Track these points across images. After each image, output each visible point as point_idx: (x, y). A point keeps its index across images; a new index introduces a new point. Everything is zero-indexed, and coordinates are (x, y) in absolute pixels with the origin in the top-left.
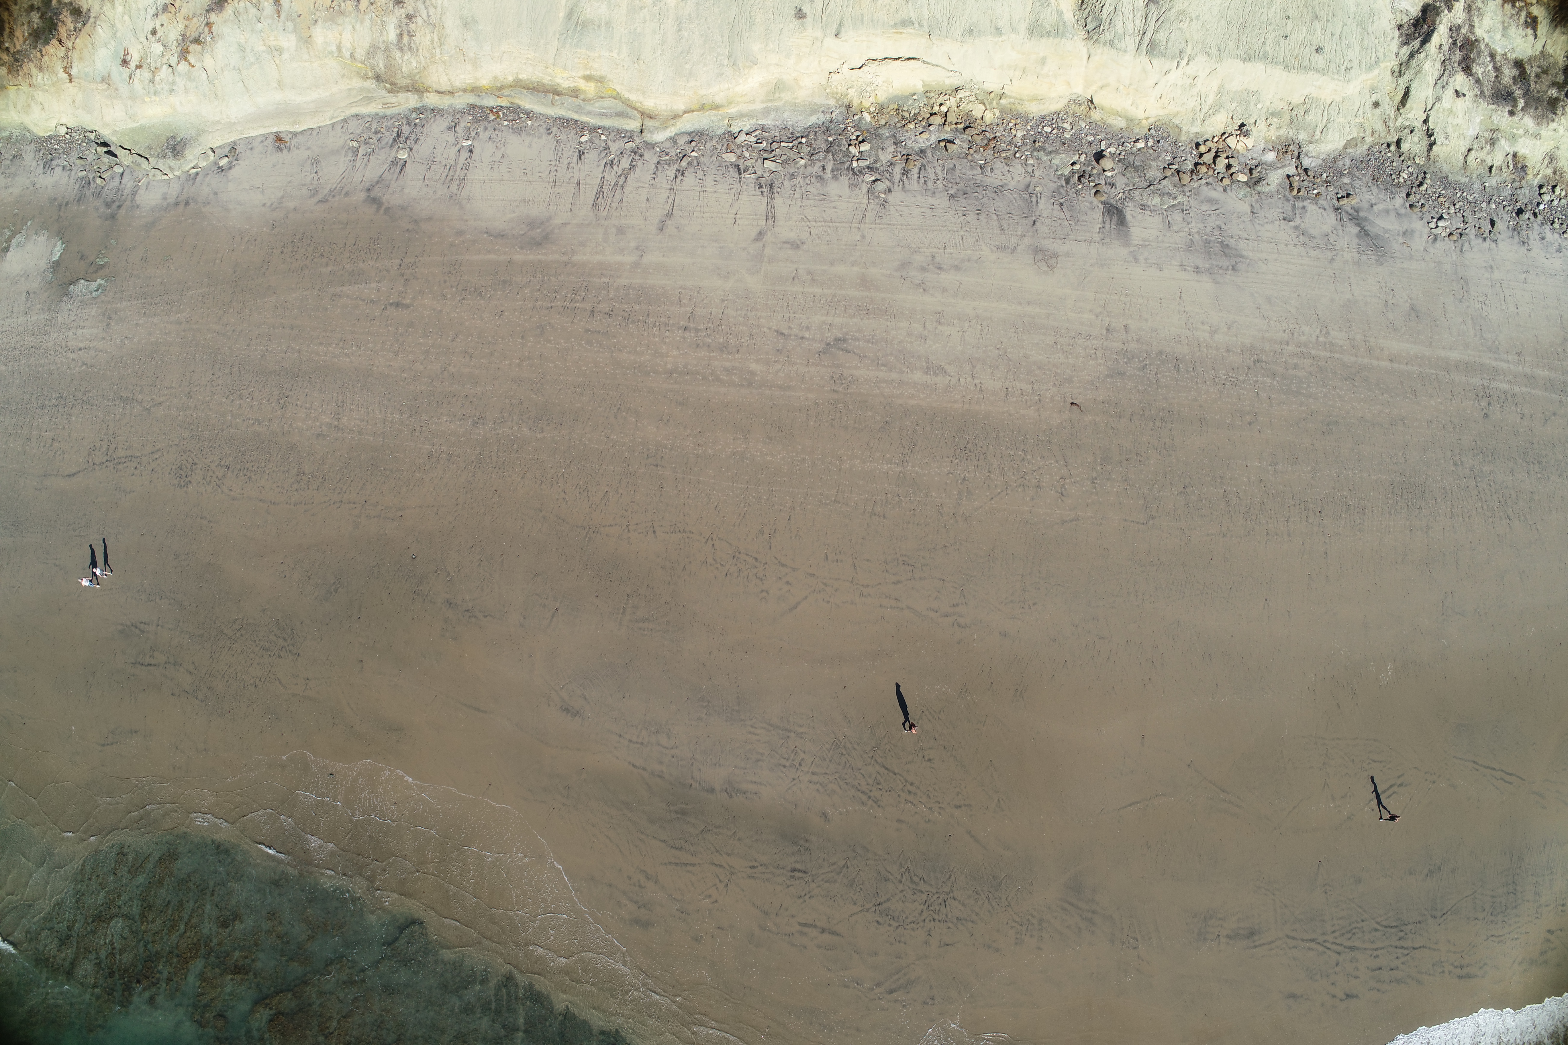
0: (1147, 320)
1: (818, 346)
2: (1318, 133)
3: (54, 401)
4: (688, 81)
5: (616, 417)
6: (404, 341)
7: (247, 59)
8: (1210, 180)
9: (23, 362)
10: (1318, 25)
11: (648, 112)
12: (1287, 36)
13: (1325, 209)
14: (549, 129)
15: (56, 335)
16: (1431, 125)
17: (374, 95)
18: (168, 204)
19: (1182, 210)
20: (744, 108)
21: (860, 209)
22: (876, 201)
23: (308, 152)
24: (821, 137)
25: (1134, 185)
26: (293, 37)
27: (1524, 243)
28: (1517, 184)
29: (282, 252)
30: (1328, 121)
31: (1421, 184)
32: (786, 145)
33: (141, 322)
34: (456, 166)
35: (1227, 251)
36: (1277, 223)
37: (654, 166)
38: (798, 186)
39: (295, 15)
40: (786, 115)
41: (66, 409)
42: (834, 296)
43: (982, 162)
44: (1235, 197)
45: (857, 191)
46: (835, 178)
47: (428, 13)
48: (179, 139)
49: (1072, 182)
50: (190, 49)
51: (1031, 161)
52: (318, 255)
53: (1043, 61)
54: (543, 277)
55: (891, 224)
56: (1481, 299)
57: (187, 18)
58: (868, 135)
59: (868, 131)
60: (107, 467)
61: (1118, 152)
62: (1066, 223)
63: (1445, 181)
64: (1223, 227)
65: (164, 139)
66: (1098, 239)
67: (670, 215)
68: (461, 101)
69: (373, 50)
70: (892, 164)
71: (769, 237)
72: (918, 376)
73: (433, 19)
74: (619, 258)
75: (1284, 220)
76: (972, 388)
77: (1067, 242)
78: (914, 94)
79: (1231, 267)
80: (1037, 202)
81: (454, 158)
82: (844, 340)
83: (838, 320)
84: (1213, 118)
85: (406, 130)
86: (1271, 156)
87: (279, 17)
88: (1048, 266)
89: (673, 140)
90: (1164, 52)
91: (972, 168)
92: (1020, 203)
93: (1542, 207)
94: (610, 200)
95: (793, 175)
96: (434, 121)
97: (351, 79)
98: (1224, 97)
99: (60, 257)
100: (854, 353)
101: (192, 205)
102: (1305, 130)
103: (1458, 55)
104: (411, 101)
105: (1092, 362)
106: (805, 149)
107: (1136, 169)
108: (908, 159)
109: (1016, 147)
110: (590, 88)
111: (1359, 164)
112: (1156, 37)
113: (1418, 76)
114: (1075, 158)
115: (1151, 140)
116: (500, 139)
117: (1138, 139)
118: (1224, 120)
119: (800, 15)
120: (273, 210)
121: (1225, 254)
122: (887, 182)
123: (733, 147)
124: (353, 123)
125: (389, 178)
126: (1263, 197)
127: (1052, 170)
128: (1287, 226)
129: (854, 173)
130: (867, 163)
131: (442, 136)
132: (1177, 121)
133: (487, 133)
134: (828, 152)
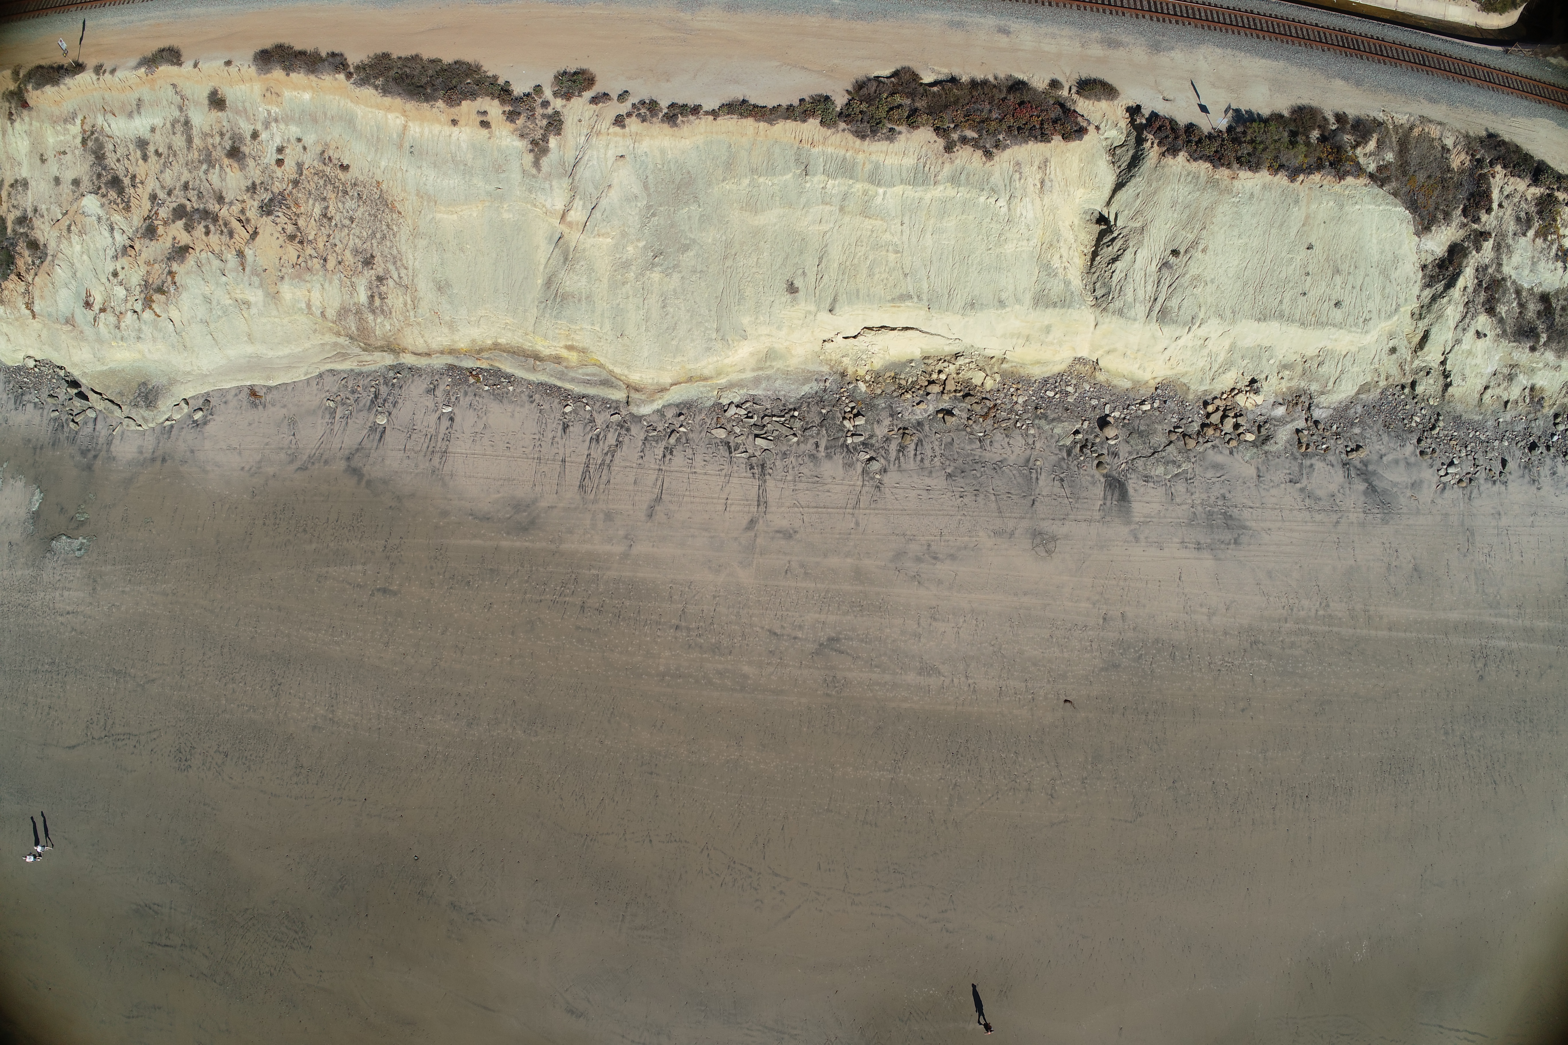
0: (1144, 606)
1: (811, 647)
2: (1331, 384)
3: (47, 666)
4: (674, 357)
5: (609, 721)
6: (394, 631)
7: (214, 312)
8: (1217, 442)
9: (12, 620)
10: (1338, 279)
11: (634, 385)
12: (1305, 294)
13: (1333, 466)
14: (532, 397)
15: (42, 594)
16: (1448, 368)
17: (348, 352)
18: (145, 459)
19: (1187, 480)
20: (735, 377)
21: (854, 493)
22: (871, 482)
23: (284, 411)
24: (815, 409)
25: (1138, 453)
26: (260, 293)
27: (1534, 481)
28: (1532, 415)
29: (264, 524)
30: (1342, 372)
31: (1433, 428)
32: (778, 419)
33: (127, 589)
34: (437, 436)
35: (1229, 522)
36: (1283, 485)
37: (641, 443)
38: (791, 466)
39: (260, 270)
40: (778, 384)
41: (60, 676)
42: (827, 591)
43: (981, 434)
44: (1241, 461)
45: (851, 472)
46: (829, 456)
47: (399, 274)
48: (150, 387)
49: (1074, 453)
50: (154, 297)
51: (1032, 431)
52: (301, 530)
53: (1048, 329)
54: (531, 567)
55: (885, 509)
56: (1486, 551)
57: (148, 263)
58: (863, 406)
59: (863, 401)
60: (106, 742)
61: (1123, 416)
62: (1066, 501)
63: (1458, 420)
64: (1227, 495)
65: (134, 385)
66: (1098, 518)
67: (659, 500)
68: (439, 362)
69: (343, 312)
70: (888, 439)
71: (760, 526)
72: (911, 677)
73: (405, 281)
74: (608, 547)
75: (1290, 481)
76: (966, 689)
77: (1067, 522)
78: (911, 361)
79: (1233, 541)
80: (1037, 479)
81: (434, 427)
82: (838, 640)
83: (832, 618)
84: (1224, 376)
85: (384, 390)
86: (1281, 411)
87: (244, 269)
88: (1046, 552)
89: (660, 412)
90: (1175, 319)
91: (971, 441)
92: (1020, 480)
93: (1555, 438)
94: (597, 481)
95: (785, 454)
96: (412, 382)
97: (323, 334)
98: (1235, 355)
99: (39, 507)
100: (847, 654)
101: (169, 462)
102: (1317, 381)
103: (1483, 296)
104: (389, 360)
105: (1088, 655)
106: (798, 424)
107: (1141, 434)
108: (904, 433)
109: (1017, 415)
110: (573, 357)
111: (1372, 409)
112: (1169, 303)
113: (1439, 321)
114: (1078, 426)
115: (1157, 401)
116: (481, 406)
117: (1144, 401)
118: (1234, 377)
119: (792, 289)
120: (252, 475)
121: (1228, 527)
122: (882, 461)
123: (723, 421)
124: (329, 379)
125: (369, 446)
126: (1270, 457)
127: (1053, 440)
128: (1293, 489)
129: (848, 450)
130: (862, 439)
131: (421, 399)
132: (1185, 380)
133: (467, 399)
134: (822, 426)
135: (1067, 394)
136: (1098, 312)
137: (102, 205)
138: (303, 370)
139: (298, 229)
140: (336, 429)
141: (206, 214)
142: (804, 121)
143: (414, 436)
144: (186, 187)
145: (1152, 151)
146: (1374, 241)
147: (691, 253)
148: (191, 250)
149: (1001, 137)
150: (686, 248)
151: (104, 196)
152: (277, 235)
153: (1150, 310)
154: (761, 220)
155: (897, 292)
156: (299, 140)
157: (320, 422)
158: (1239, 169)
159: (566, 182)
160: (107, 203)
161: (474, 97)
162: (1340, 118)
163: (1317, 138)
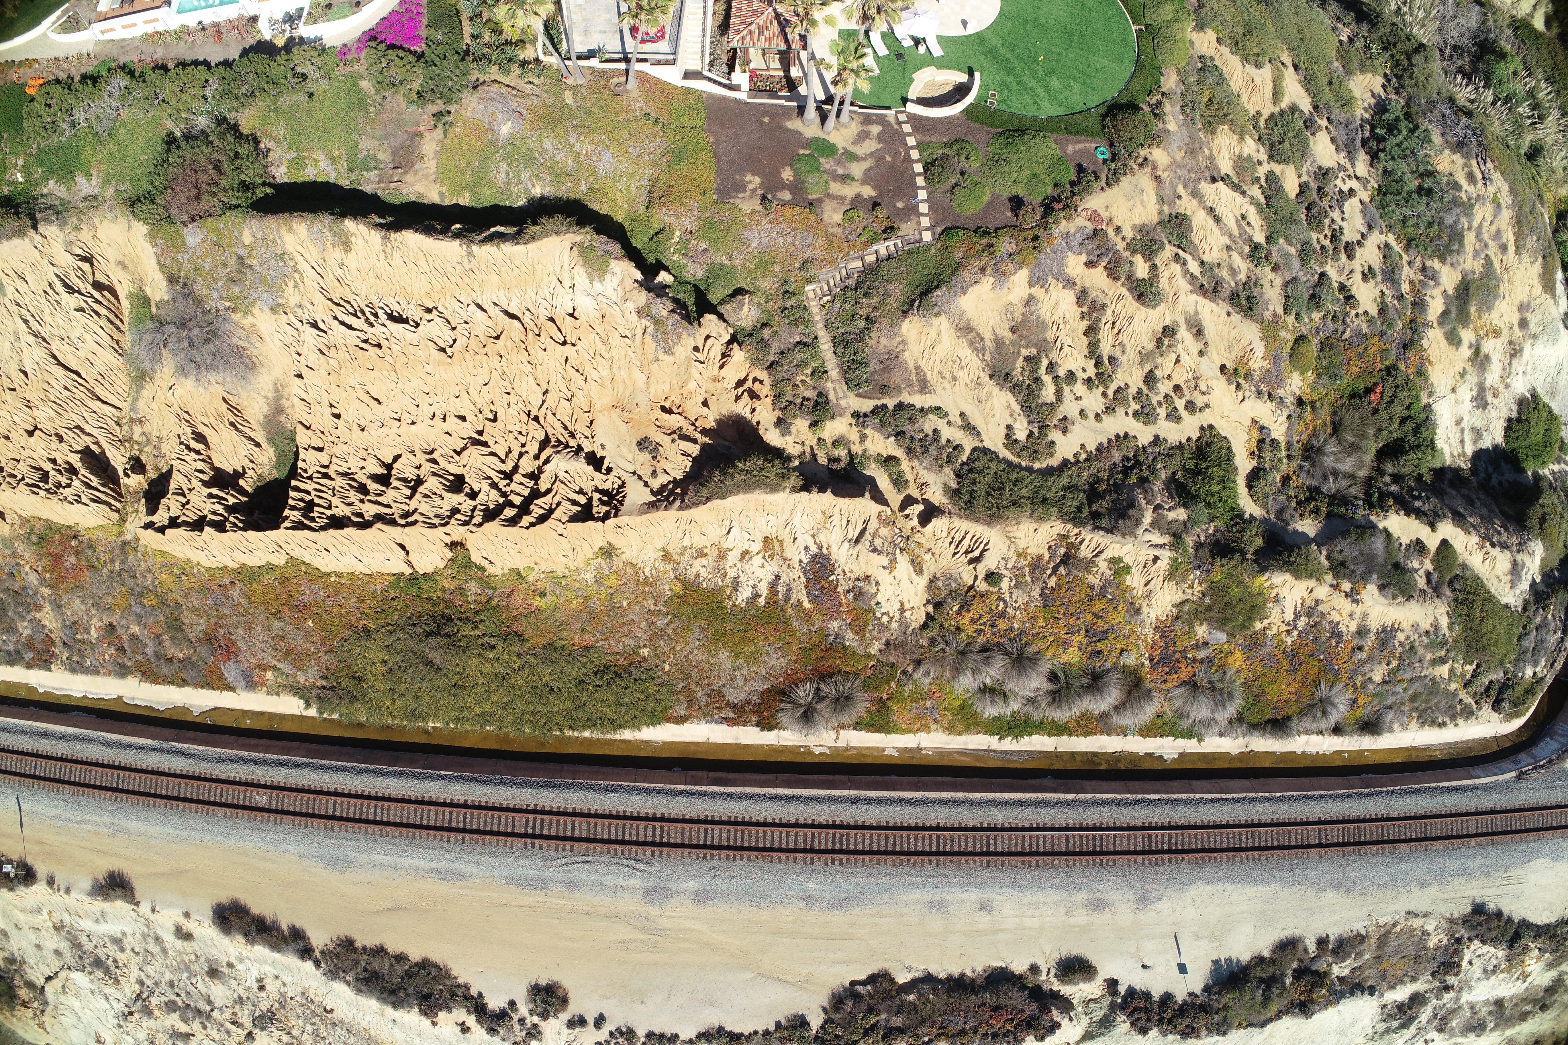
137: (92, 981)
141: (199, 1012)
144: (171, 985)
151: (90, 974)
156: (277, 978)
158: (1207, 1036)
160: (96, 979)
161: (449, 1010)
162: (1322, 942)
163: (1295, 971)
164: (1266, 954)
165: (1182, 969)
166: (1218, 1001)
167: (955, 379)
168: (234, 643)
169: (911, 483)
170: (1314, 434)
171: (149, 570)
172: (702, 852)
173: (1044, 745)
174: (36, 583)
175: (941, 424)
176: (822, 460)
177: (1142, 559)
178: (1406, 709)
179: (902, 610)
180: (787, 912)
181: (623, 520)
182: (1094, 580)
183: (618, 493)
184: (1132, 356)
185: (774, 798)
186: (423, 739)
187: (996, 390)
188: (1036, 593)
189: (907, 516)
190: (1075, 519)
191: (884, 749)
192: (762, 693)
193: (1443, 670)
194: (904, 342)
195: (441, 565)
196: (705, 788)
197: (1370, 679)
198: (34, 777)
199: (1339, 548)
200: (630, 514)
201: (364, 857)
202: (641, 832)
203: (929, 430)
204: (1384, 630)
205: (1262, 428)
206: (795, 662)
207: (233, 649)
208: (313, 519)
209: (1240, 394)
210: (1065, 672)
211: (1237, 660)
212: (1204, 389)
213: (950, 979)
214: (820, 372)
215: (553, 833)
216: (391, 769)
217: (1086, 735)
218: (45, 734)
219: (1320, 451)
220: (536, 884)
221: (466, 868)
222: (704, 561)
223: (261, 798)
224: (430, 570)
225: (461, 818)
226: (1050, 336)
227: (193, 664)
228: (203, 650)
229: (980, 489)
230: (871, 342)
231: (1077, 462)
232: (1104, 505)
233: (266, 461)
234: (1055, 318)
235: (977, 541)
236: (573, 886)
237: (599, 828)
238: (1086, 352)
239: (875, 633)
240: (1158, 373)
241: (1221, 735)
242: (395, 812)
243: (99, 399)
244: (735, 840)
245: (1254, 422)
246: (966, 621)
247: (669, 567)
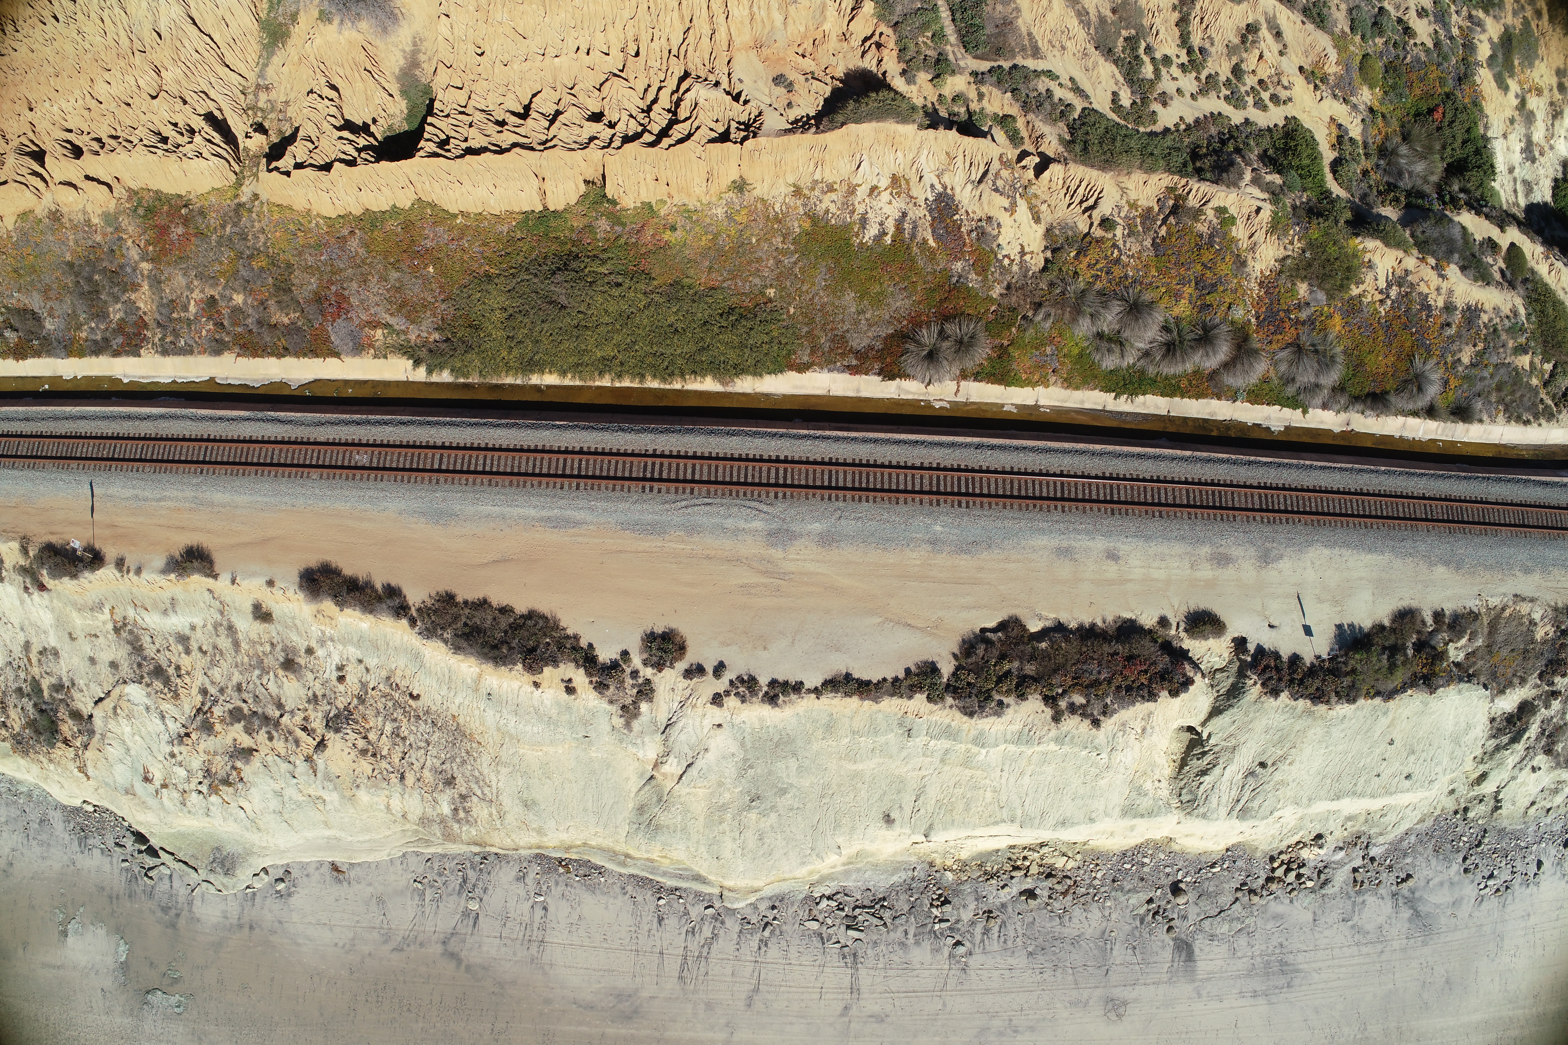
2: (1390, 828)
7: (287, 805)
8: (1279, 893)
10: (1412, 758)
11: (728, 887)
12: (1379, 775)
13: (1383, 898)
14: (624, 889)
16: (1501, 796)
18: (231, 924)
19: (1248, 933)
20: (826, 874)
21: (942, 976)
22: (958, 966)
23: (371, 889)
24: (903, 897)
25: (1206, 914)
26: (335, 794)
29: (367, 1001)
30: (1402, 817)
31: (1478, 846)
32: (868, 910)
34: (532, 925)
35: (1284, 968)
36: (1336, 925)
37: (736, 936)
38: (881, 955)
39: (333, 776)
40: (868, 875)
43: (1061, 912)
44: (1300, 908)
45: (939, 957)
46: (917, 943)
47: (483, 792)
48: (225, 853)
49: (1146, 921)
50: (220, 786)
51: (1108, 904)
52: (405, 1009)
53: (1131, 828)
55: (971, 990)
56: (1512, 952)
58: (950, 893)
59: (950, 888)
61: (1194, 881)
62: (1137, 967)
64: (1285, 943)
66: (1165, 980)
67: (756, 990)
68: (526, 853)
69: (426, 820)
70: (973, 923)
71: (854, 1011)
73: (489, 797)
74: (710, 1035)
75: (1343, 921)
77: (1137, 987)
78: (997, 851)
79: (1286, 985)
80: (1112, 949)
81: (528, 916)
84: (1292, 838)
85: (472, 875)
86: (1340, 855)
87: (315, 774)
88: (1117, 1016)
89: (754, 906)
90: (1255, 814)
91: (1051, 919)
92: (1096, 952)
94: (695, 973)
95: (875, 943)
96: (500, 870)
98: (1305, 822)
99: (126, 958)
101: (257, 930)
102: (1378, 827)
103: (1544, 741)
104: (477, 849)
106: (887, 914)
107: (1209, 895)
108: (989, 917)
109: (1095, 889)
110: (666, 862)
111: (1425, 837)
112: (1249, 805)
113: (1499, 764)
114: (1152, 895)
115: (1227, 862)
116: (573, 897)
117: (1215, 863)
118: (1302, 836)
120: (347, 952)
121: (1283, 972)
122: (968, 945)
124: (412, 860)
125: (463, 931)
126: (1327, 900)
127: (1128, 911)
128: (1344, 928)
129: (936, 936)
130: (948, 924)
131: (513, 887)
132: (1255, 843)
133: (559, 888)
134: (910, 914)
135: (1143, 865)
136: (1182, 814)
137: (149, 695)
138: (386, 852)
139: (369, 742)
140: (427, 913)
141: (266, 719)
142: (910, 697)
143: (509, 924)
144: (239, 688)
145: (1254, 689)
146: (1451, 717)
147: (788, 796)
148: (255, 753)
149: (1108, 701)
150: (783, 792)
151: (148, 685)
152: (347, 750)
153: (1232, 809)
154: (860, 767)
155: (992, 820)
156: (360, 661)
157: (409, 902)
158: (1337, 702)
159: (658, 737)
160: (153, 692)
161: (555, 663)
162: (1438, 616)
163: (1414, 644)
164: (1387, 623)
165: (1308, 631)
166: (1345, 663)
167: (1063, 48)
168: (346, 299)
169: (1027, 140)
170: (1387, 138)
171: (263, 231)
172: (826, 493)
173: (1157, 407)
174: (137, 257)
175: (1053, 85)
176: (943, 114)
177: (1245, 211)
178: (1493, 399)
179: (1023, 253)
180: (914, 555)
181: (761, 140)
182: (1202, 228)
183: (755, 121)
184: (1220, 49)
185: (898, 442)
186: (536, 397)
187: (1101, 60)
188: (1148, 243)
189: (1024, 167)
190: (1182, 171)
191: (1003, 405)
192: (886, 338)
193: (1524, 361)
194: (1018, 9)
195: (573, 202)
196: (828, 433)
197: (1459, 360)
198: (113, 459)
199: (1421, 229)
200: (768, 136)
201: (470, 509)
202: (764, 474)
203: (1042, 88)
204: (1469, 308)
205: (1340, 126)
206: (920, 303)
207: (345, 305)
208: (449, 151)
209: (1318, 93)
210: (1178, 326)
211: (1337, 324)
212: (1286, 84)
213: (1081, 628)
214: (939, 36)
215: (673, 476)
216: (503, 421)
217: (1198, 396)
218: (129, 417)
219: (1394, 152)
220: (654, 529)
221: (579, 515)
222: (833, 196)
223: (362, 458)
224: (561, 208)
225: (576, 465)
226: (1146, 22)
227: (299, 329)
228: (311, 309)
229: (1093, 138)
230: (987, 9)
231: (1178, 131)
232: (1207, 163)
233: (398, 112)
234: (1151, 5)
235: (1090, 189)
236: (692, 530)
237: (720, 471)
238: (1178, 42)
239: (997, 275)
240: (1244, 66)
241: (1325, 406)
242: (505, 462)
243: (228, 66)
244: (860, 483)
245: (1332, 119)
246: (1083, 266)
247: (799, 202)
